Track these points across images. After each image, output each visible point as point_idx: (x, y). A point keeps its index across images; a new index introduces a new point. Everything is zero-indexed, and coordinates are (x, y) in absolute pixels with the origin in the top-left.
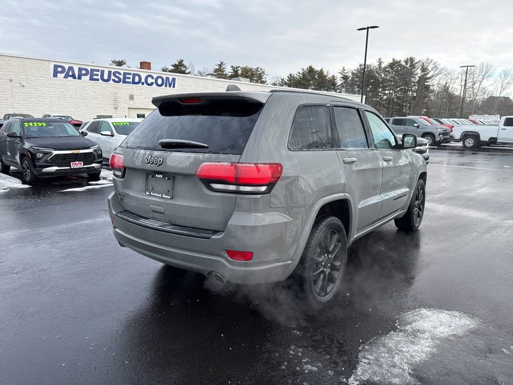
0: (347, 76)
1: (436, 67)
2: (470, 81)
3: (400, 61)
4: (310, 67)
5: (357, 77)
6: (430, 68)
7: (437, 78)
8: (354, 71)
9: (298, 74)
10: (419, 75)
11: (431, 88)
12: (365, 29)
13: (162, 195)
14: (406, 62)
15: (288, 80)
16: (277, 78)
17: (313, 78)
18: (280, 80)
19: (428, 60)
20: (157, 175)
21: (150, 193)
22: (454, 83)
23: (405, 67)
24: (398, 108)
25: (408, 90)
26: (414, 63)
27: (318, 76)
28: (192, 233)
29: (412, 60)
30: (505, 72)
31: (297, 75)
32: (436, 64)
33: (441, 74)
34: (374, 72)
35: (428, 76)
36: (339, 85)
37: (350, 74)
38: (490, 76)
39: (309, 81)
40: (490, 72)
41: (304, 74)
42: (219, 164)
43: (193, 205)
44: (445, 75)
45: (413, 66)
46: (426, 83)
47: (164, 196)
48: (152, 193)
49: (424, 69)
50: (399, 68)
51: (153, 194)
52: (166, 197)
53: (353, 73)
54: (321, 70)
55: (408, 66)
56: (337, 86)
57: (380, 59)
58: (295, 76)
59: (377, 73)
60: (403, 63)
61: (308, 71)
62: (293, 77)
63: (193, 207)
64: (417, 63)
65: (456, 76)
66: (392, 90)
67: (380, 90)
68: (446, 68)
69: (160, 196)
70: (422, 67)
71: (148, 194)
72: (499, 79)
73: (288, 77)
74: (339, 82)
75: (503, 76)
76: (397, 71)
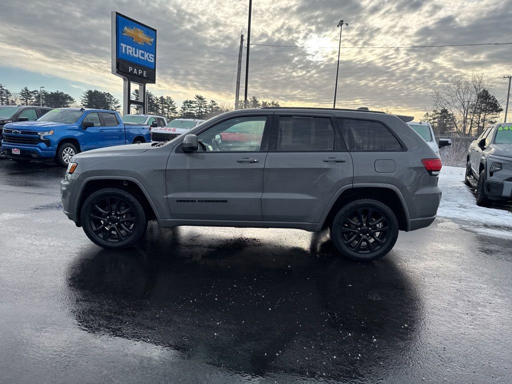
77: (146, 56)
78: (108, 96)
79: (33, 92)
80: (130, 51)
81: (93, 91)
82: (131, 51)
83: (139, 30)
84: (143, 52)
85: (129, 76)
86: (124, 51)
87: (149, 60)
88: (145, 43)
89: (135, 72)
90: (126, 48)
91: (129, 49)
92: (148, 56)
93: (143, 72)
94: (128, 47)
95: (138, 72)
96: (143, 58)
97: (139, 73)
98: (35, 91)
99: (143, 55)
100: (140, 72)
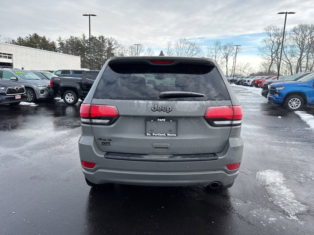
0: (63, 43)
1: (116, 43)
2: (134, 52)
3: (96, 38)
4: (35, 34)
5: (70, 44)
6: (113, 43)
7: (118, 49)
8: (67, 40)
9: (27, 38)
10: (107, 47)
11: (115, 54)
12: (88, 15)
13: (166, 135)
14: (100, 38)
15: (18, 41)
16: (9, 39)
17: (39, 42)
18: (11, 41)
19: (111, 38)
20: (158, 120)
21: (152, 134)
22: (126, 53)
23: (99, 41)
24: (97, 65)
25: (102, 55)
26: (104, 39)
27: (42, 41)
28: (202, 158)
29: (103, 37)
30: (149, 49)
31: (25, 38)
32: (117, 41)
33: (119, 47)
34: (81, 42)
35: (112, 48)
36: (58, 48)
37: (65, 42)
38: (143, 51)
39: (36, 43)
40: (142, 49)
41: (31, 39)
42: (220, 107)
43: (198, 138)
44: (121, 48)
45: (103, 41)
46: (112, 52)
47: (168, 135)
48: (153, 134)
49: (110, 44)
50: (96, 41)
51: (155, 135)
52: (171, 135)
53: (67, 42)
54: (44, 37)
55: (101, 41)
56: (57, 49)
57: (84, 35)
58: (24, 39)
59: (83, 43)
60: (98, 39)
61: (34, 36)
62: (22, 39)
63: (199, 139)
64: (106, 39)
65: (127, 49)
66: (93, 54)
67: (86, 53)
68: (122, 44)
69: (164, 135)
70: (109, 42)
71: (150, 135)
72: (146, 52)
73: (18, 39)
74: (58, 46)
75: (148, 51)
76: (95, 43)
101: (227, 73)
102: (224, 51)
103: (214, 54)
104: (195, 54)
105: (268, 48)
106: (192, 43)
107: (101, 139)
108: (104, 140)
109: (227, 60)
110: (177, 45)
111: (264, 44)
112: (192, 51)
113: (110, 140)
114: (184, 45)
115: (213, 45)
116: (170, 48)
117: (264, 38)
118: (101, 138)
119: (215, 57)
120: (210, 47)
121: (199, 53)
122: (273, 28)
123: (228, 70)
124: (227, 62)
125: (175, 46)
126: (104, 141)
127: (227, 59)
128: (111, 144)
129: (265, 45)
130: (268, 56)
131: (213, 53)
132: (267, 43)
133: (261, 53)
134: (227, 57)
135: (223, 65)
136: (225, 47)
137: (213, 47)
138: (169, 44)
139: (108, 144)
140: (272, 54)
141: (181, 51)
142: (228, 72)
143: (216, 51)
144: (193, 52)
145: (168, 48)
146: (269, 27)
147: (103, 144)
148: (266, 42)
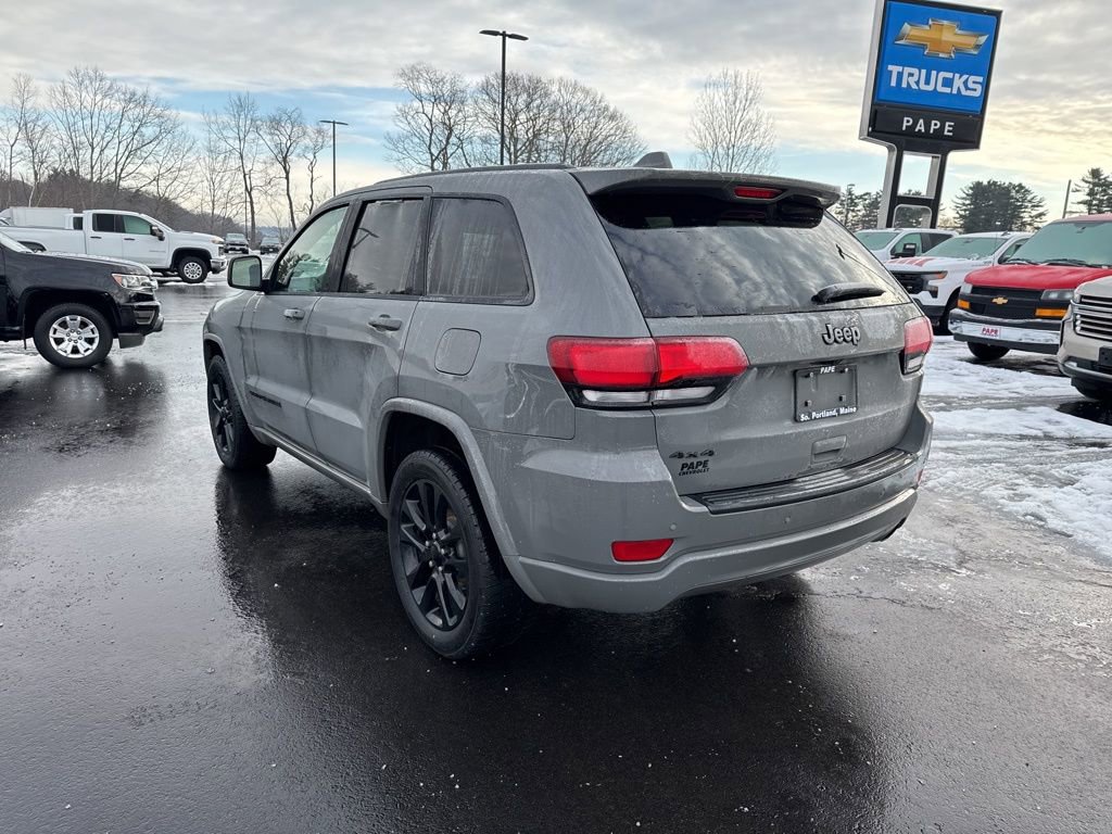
13: (838, 411)
21: (810, 415)
47: (842, 411)
48: (814, 414)
51: (818, 416)
52: (847, 411)
69: (834, 413)
71: (807, 418)
77: (958, 82)
78: (1017, 192)
79: (861, 197)
80: (912, 78)
81: (985, 183)
82: (912, 81)
83: (945, 22)
84: (950, 75)
85: (903, 139)
86: (893, 83)
87: (964, 92)
88: (957, 51)
89: (921, 126)
90: (900, 75)
91: (911, 75)
92: (965, 83)
93: (943, 126)
94: (907, 70)
95: (927, 126)
96: (948, 90)
97: (933, 127)
98: (867, 194)
99: (948, 83)
100: (935, 125)
101: (293, 220)
102: (269, 137)
103: (236, 144)
104: (154, 140)
105: (416, 140)
106: (134, 94)
107: (680, 455)
108: (691, 455)
109: (287, 173)
110: (65, 93)
111: (401, 125)
112: (137, 124)
113: (711, 453)
114: (99, 97)
115: (226, 109)
116: (28, 105)
117: (400, 106)
118: (680, 450)
119: (242, 157)
120: (213, 118)
121: (169, 136)
122: (425, 75)
123: (294, 208)
124: (287, 178)
125: (52, 96)
126: (689, 461)
127: (285, 168)
128: (710, 464)
129: (408, 128)
130: (419, 166)
131: (231, 141)
132: (413, 123)
133: (396, 155)
134: (285, 159)
135: (274, 189)
136: (275, 124)
137: (225, 118)
138: (23, 90)
139: (700, 468)
140: (433, 161)
141: (87, 122)
142: (295, 216)
143: (242, 136)
144: (143, 129)
145: (18, 102)
146: (413, 66)
147: (685, 470)
148: (409, 118)
